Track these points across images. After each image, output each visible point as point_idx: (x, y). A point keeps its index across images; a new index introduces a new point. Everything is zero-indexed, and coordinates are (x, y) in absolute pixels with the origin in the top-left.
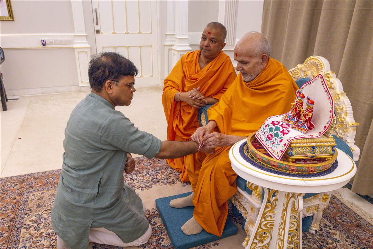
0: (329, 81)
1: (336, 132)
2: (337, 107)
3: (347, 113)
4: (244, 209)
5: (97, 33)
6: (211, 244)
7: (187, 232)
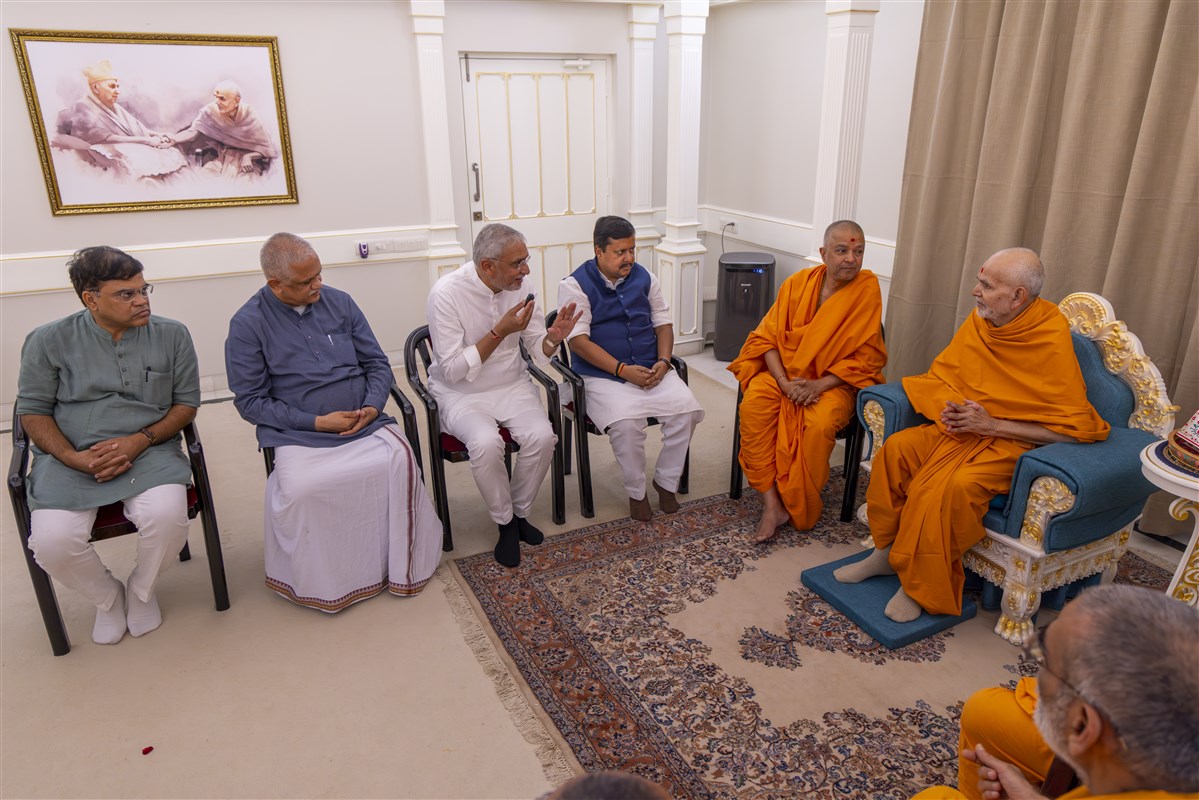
0: (1119, 337)
1: (1139, 423)
2: (1138, 381)
3: (1157, 391)
4: (993, 565)
5: (475, 220)
6: (941, 635)
7: (898, 617)
